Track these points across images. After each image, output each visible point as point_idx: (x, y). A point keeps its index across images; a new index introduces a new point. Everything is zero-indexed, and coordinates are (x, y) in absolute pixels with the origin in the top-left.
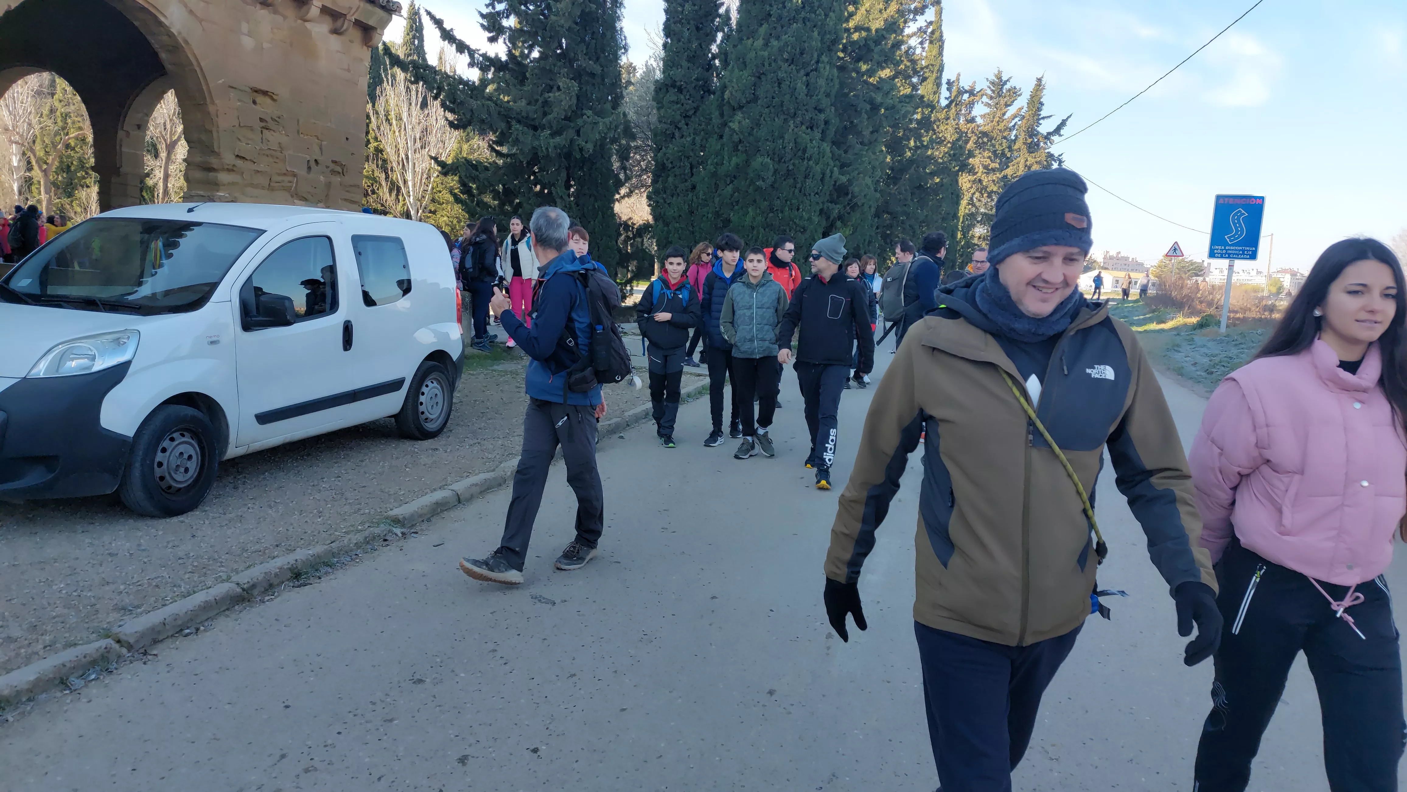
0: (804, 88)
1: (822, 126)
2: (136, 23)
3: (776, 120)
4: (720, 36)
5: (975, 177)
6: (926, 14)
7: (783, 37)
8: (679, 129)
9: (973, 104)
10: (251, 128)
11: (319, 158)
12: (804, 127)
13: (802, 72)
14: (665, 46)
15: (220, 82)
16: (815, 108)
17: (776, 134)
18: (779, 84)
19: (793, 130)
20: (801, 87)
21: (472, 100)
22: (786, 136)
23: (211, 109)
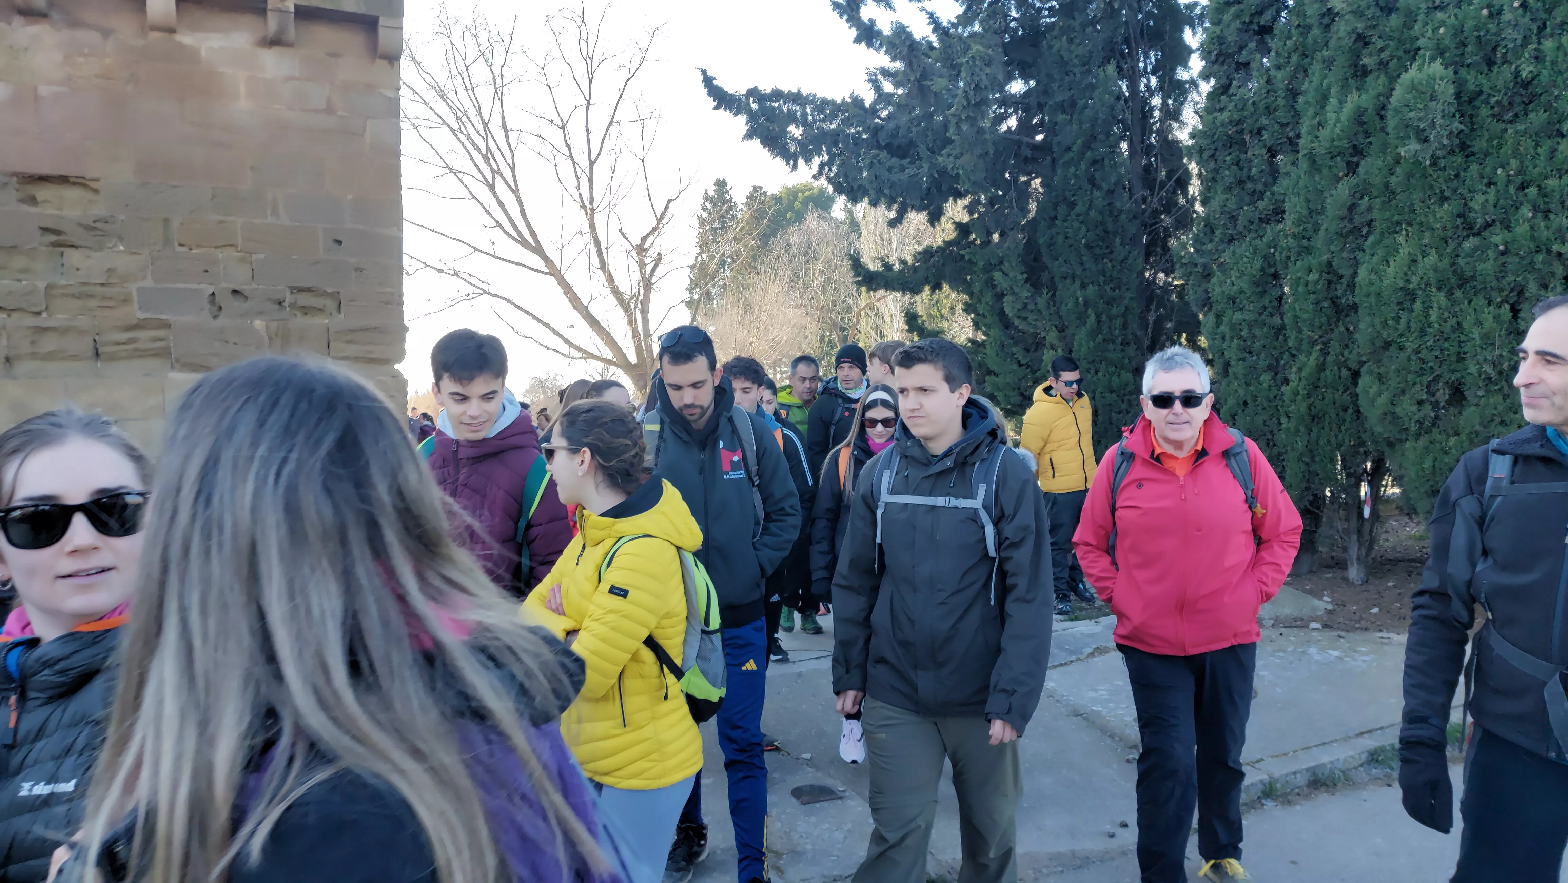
10: (21, 249)
11: (249, 287)
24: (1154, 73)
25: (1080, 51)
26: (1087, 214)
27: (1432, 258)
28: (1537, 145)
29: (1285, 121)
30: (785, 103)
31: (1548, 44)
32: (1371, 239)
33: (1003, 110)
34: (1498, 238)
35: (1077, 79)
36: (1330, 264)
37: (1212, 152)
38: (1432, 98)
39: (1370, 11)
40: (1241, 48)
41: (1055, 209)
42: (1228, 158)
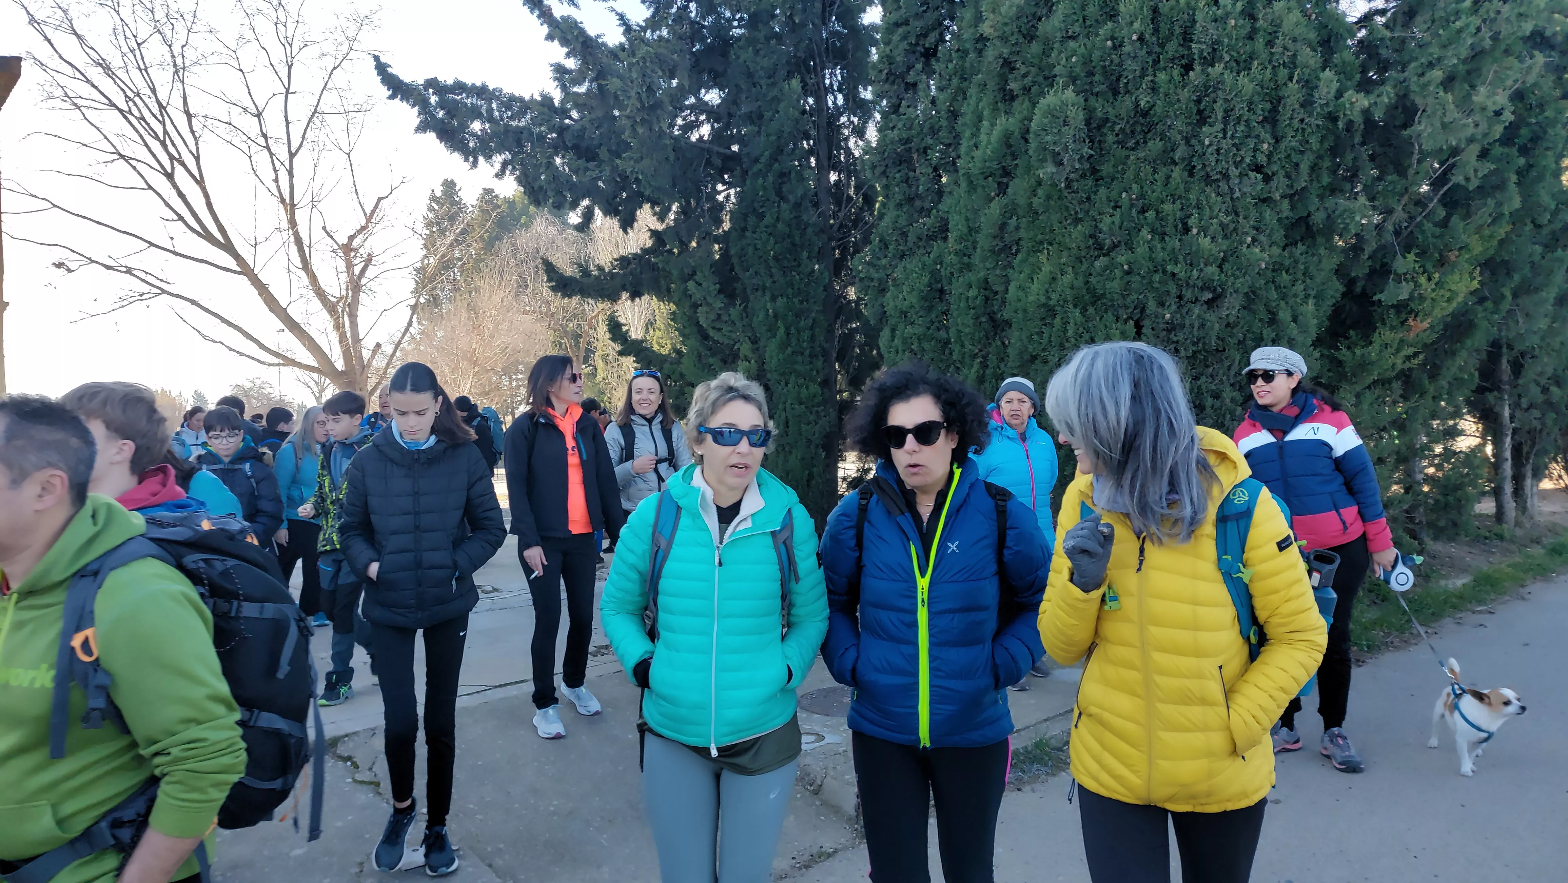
24: (840, 90)
25: (766, 63)
26: (775, 226)
27: (1069, 278)
28: (1155, 172)
29: (947, 141)
30: (468, 97)
31: (1162, 76)
32: (1019, 257)
33: (693, 118)
34: (1122, 258)
35: (764, 91)
36: (986, 281)
37: (883, 168)
38: (1065, 123)
39: (1015, 37)
40: (909, 68)
41: (745, 220)
42: (897, 175)
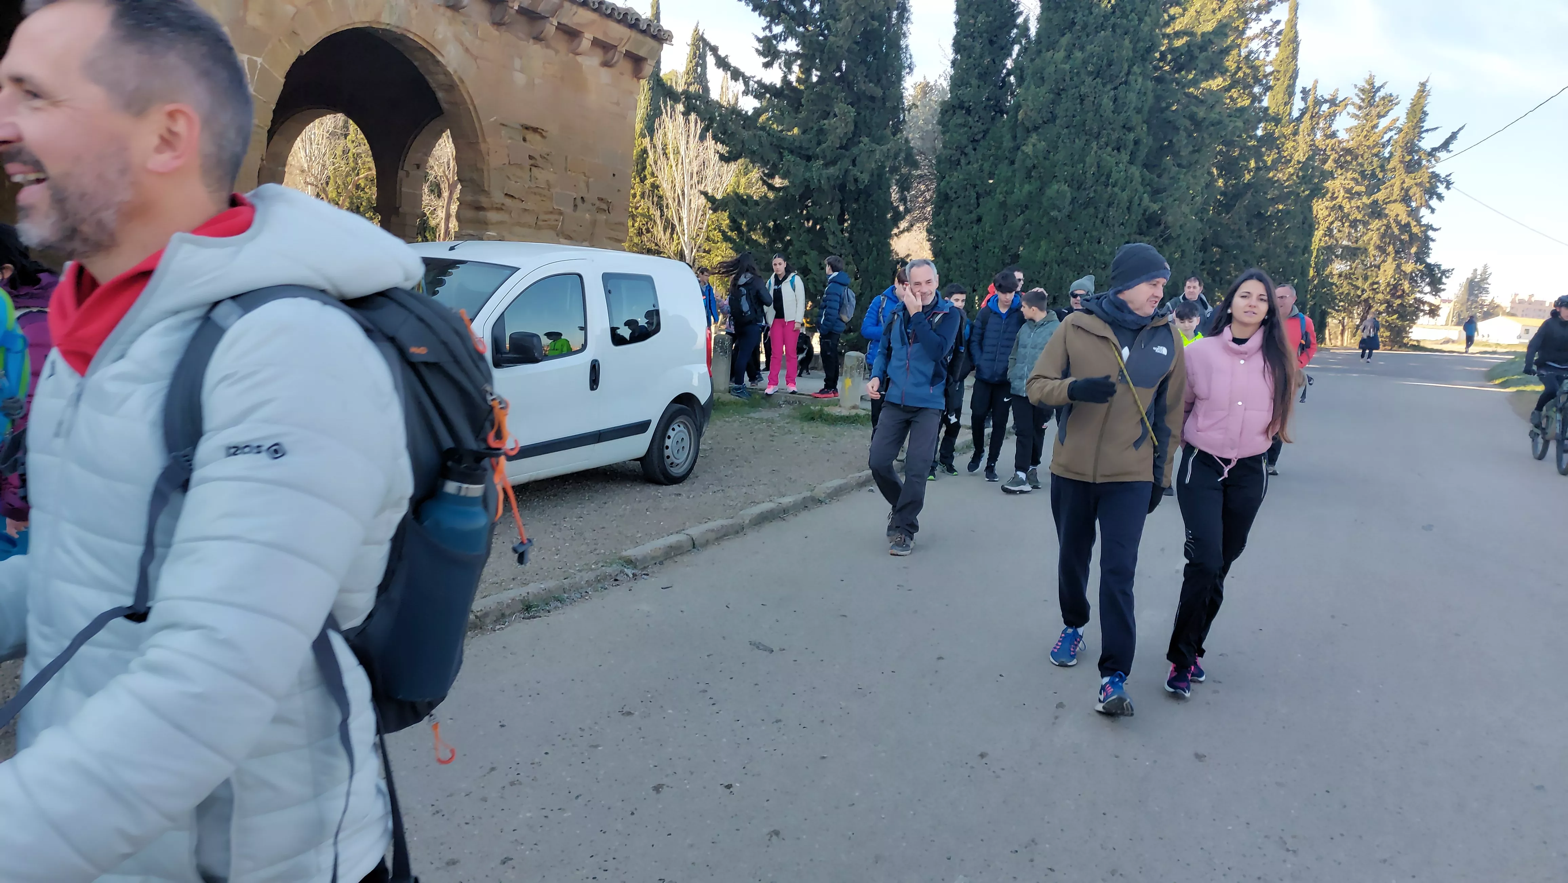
0: (1111, 104)
1: (1131, 146)
2: (416, 64)
3: (1077, 140)
4: (1016, 48)
5: (1334, 202)
6: (1271, 13)
7: (1088, 48)
8: (966, 154)
9: (1335, 116)
10: (519, 166)
11: (586, 196)
12: (1109, 149)
13: (1109, 87)
14: (954, 63)
15: (492, 120)
16: (1124, 127)
17: (1076, 157)
18: (1082, 100)
19: (1096, 152)
20: (1107, 103)
21: (744, 131)
22: (1088, 159)
23: (483, 147)
